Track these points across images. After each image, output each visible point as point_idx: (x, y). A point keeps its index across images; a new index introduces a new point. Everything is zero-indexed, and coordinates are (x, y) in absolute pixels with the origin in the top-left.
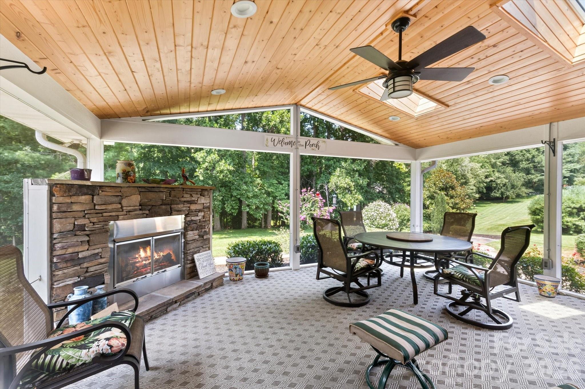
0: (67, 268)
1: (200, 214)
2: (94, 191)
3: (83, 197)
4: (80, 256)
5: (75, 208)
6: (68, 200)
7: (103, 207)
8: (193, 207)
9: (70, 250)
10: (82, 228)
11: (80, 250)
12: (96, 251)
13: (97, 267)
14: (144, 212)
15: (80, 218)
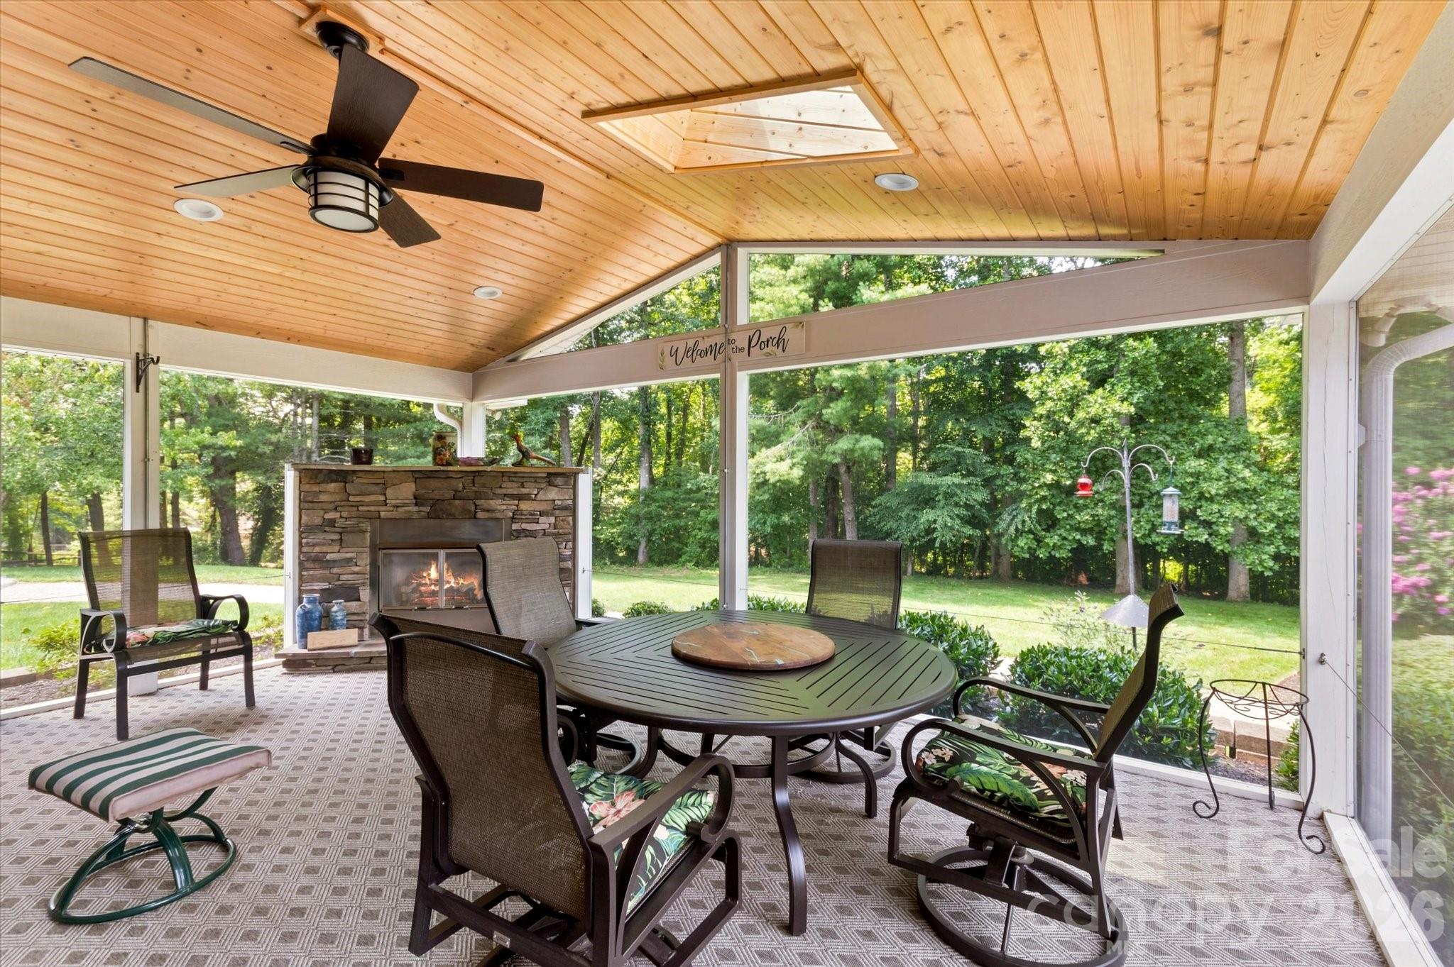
0: (314, 569)
1: (542, 519)
2: (346, 478)
3: (333, 485)
4: (328, 557)
5: (323, 497)
6: (316, 488)
7: (358, 498)
8: (525, 506)
9: (317, 549)
10: (332, 523)
11: (329, 550)
12: (349, 555)
13: (349, 577)
14: (421, 508)
15: (330, 510)
